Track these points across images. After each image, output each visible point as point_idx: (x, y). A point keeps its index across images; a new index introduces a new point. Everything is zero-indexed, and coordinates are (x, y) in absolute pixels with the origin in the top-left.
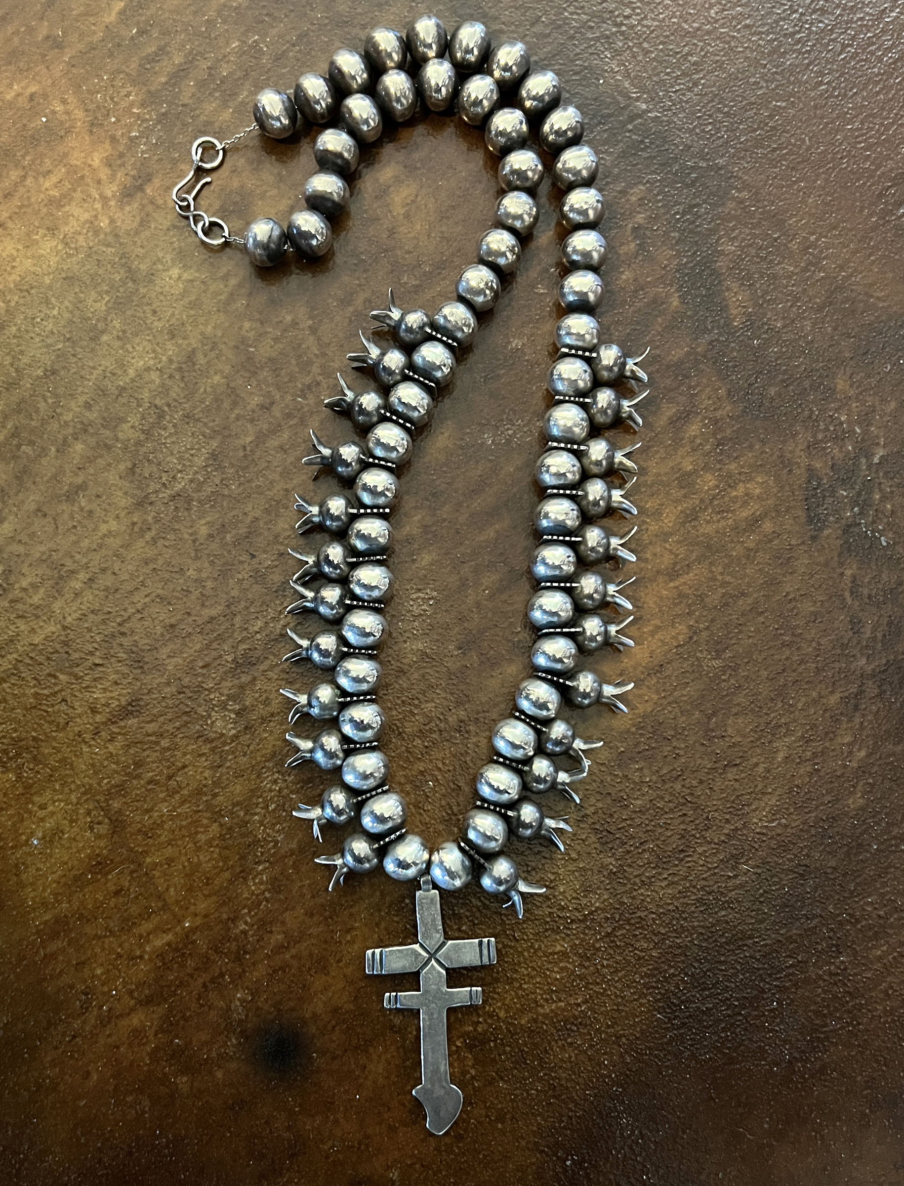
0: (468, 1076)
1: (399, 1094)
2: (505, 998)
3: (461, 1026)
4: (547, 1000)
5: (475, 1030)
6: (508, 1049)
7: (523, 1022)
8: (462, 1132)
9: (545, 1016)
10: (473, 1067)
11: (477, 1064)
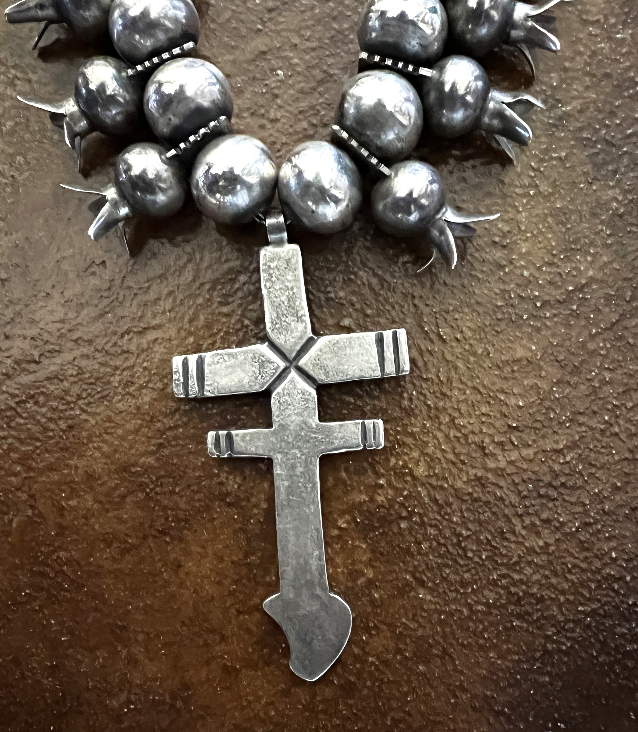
0: (361, 581)
1: (239, 612)
2: (426, 443)
3: (346, 493)
4: (501, 444)
5: (372, 500)
6: (431, 531)
7: (459, 484)
8: (352, 679)
9: (499, 472)
10: (370, 564)
11: (377, 559)
